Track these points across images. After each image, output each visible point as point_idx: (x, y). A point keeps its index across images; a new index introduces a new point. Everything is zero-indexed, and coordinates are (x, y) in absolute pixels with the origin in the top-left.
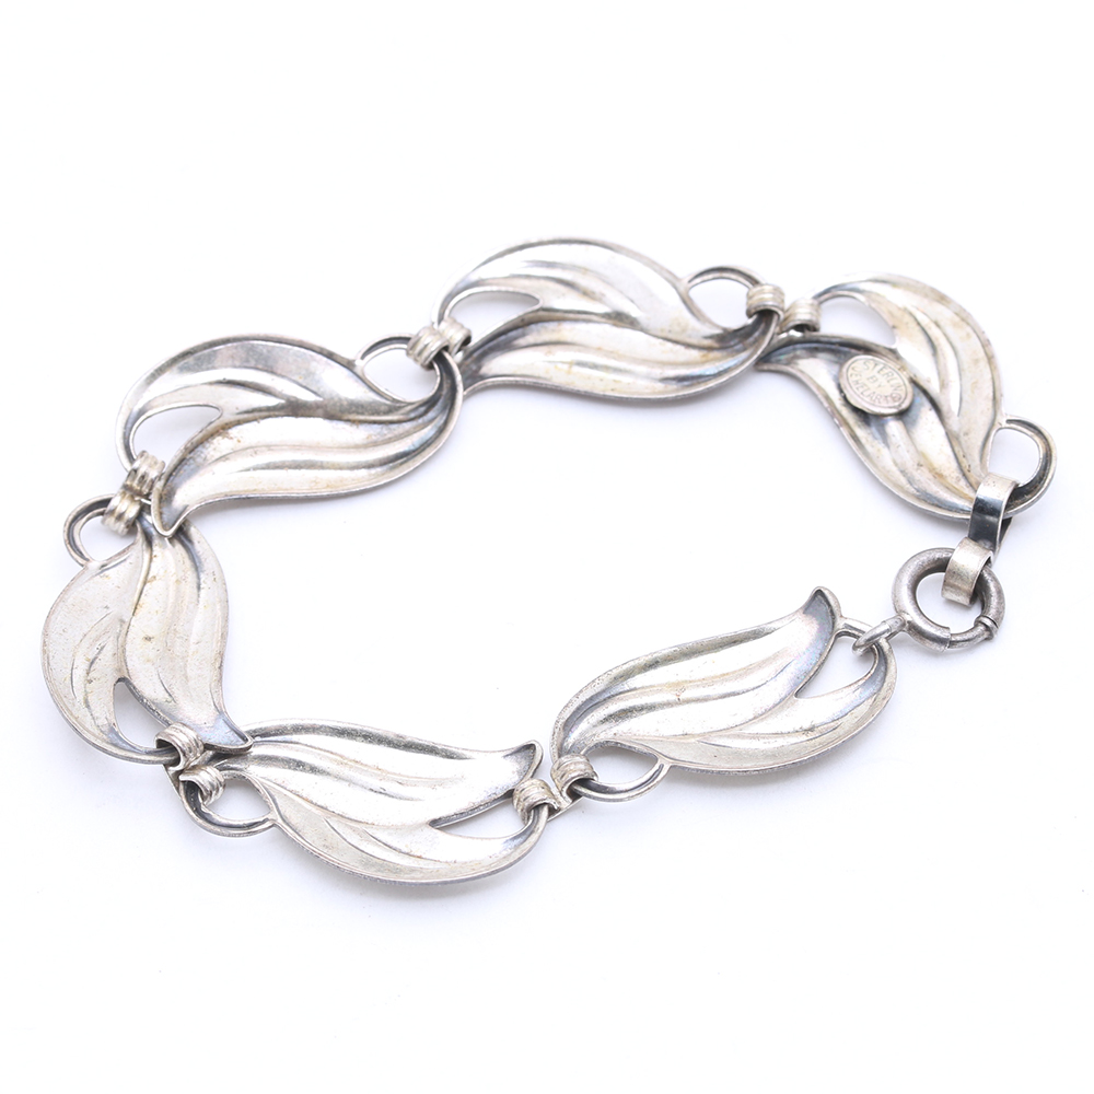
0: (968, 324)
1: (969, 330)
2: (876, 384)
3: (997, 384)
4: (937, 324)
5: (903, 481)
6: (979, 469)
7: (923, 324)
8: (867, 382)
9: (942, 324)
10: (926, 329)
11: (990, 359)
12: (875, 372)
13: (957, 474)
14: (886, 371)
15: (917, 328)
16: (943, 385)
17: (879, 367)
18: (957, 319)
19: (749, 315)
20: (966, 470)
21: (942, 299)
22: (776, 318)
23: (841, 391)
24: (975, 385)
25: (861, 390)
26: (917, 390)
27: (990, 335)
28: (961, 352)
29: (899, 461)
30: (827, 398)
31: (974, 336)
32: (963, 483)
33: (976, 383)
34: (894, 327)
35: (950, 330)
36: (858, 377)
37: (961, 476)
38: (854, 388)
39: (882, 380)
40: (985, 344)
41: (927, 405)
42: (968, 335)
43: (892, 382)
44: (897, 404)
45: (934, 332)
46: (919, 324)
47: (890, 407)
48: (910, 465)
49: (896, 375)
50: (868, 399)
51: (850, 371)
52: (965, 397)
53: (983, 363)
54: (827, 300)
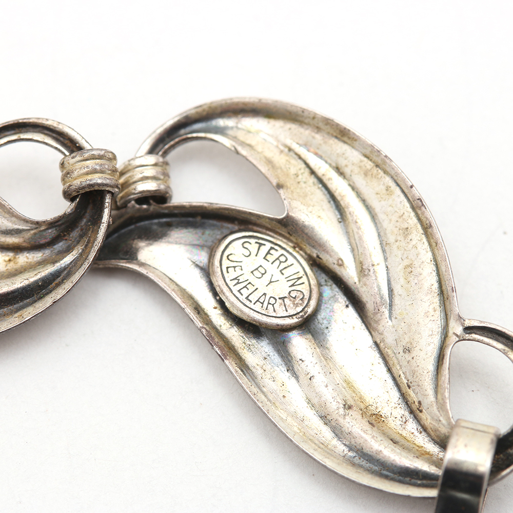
0: (385, 172)
1: (388, 181)
2: (267, 278)
3: (443, 268)
4: (339, 170)
5: (326, 434)
6: (435, 409)
7: (320, 173)
8: (252, 279)
9: (347, 171)
10: (325, 179)
11: (427, 229)
12: (260, 260)
13: (401, 411)
14: (276, 254)
15: (312, 179)
16: (362, 271)
17: (264, 250)
18: (369, 165)
19: (68, 195)
20: (415, 407)
21: (343, 134)
22: (108, 200)
23: (215, 294)
24: (409, 269)
25: (245, 292)
26: (323, 277)
27: (420, 190)
28: (381, 216)
29: (315, 401)
30: (198, 309)
31: (398, 191)
32: (412, 425)
33: (410, 266)
34: (279, 186)
35: (360, 181)
36: (239, 272)
37: (407, 414)
38: (235, 289)
39: (273, 270)
40: (417, 206)
41: (342, 299)
42: (388, 188)
43: (287, 272)
44: (299, 309)
45: (338, 185)
46: (313, 172)
47: (291, 316)
48: (334, 406)
49: (291, 260)
50: (258, 307)
51: (226, 263)
52: (397, 289)
53: (417, 234)
54: (173, 147)
